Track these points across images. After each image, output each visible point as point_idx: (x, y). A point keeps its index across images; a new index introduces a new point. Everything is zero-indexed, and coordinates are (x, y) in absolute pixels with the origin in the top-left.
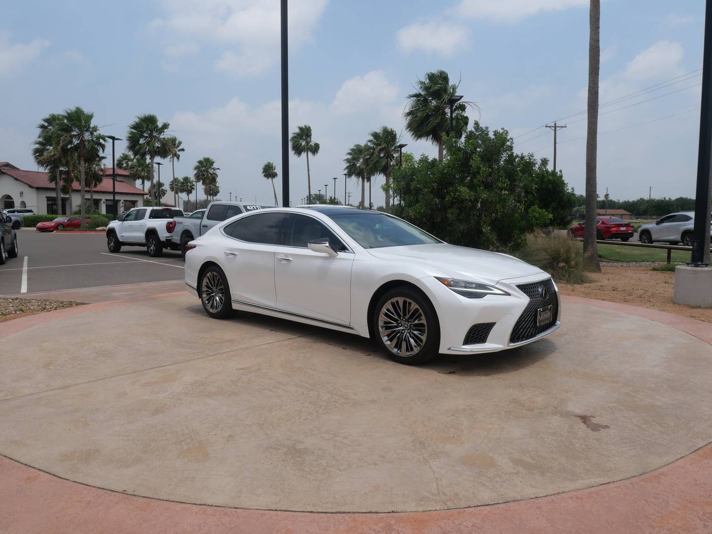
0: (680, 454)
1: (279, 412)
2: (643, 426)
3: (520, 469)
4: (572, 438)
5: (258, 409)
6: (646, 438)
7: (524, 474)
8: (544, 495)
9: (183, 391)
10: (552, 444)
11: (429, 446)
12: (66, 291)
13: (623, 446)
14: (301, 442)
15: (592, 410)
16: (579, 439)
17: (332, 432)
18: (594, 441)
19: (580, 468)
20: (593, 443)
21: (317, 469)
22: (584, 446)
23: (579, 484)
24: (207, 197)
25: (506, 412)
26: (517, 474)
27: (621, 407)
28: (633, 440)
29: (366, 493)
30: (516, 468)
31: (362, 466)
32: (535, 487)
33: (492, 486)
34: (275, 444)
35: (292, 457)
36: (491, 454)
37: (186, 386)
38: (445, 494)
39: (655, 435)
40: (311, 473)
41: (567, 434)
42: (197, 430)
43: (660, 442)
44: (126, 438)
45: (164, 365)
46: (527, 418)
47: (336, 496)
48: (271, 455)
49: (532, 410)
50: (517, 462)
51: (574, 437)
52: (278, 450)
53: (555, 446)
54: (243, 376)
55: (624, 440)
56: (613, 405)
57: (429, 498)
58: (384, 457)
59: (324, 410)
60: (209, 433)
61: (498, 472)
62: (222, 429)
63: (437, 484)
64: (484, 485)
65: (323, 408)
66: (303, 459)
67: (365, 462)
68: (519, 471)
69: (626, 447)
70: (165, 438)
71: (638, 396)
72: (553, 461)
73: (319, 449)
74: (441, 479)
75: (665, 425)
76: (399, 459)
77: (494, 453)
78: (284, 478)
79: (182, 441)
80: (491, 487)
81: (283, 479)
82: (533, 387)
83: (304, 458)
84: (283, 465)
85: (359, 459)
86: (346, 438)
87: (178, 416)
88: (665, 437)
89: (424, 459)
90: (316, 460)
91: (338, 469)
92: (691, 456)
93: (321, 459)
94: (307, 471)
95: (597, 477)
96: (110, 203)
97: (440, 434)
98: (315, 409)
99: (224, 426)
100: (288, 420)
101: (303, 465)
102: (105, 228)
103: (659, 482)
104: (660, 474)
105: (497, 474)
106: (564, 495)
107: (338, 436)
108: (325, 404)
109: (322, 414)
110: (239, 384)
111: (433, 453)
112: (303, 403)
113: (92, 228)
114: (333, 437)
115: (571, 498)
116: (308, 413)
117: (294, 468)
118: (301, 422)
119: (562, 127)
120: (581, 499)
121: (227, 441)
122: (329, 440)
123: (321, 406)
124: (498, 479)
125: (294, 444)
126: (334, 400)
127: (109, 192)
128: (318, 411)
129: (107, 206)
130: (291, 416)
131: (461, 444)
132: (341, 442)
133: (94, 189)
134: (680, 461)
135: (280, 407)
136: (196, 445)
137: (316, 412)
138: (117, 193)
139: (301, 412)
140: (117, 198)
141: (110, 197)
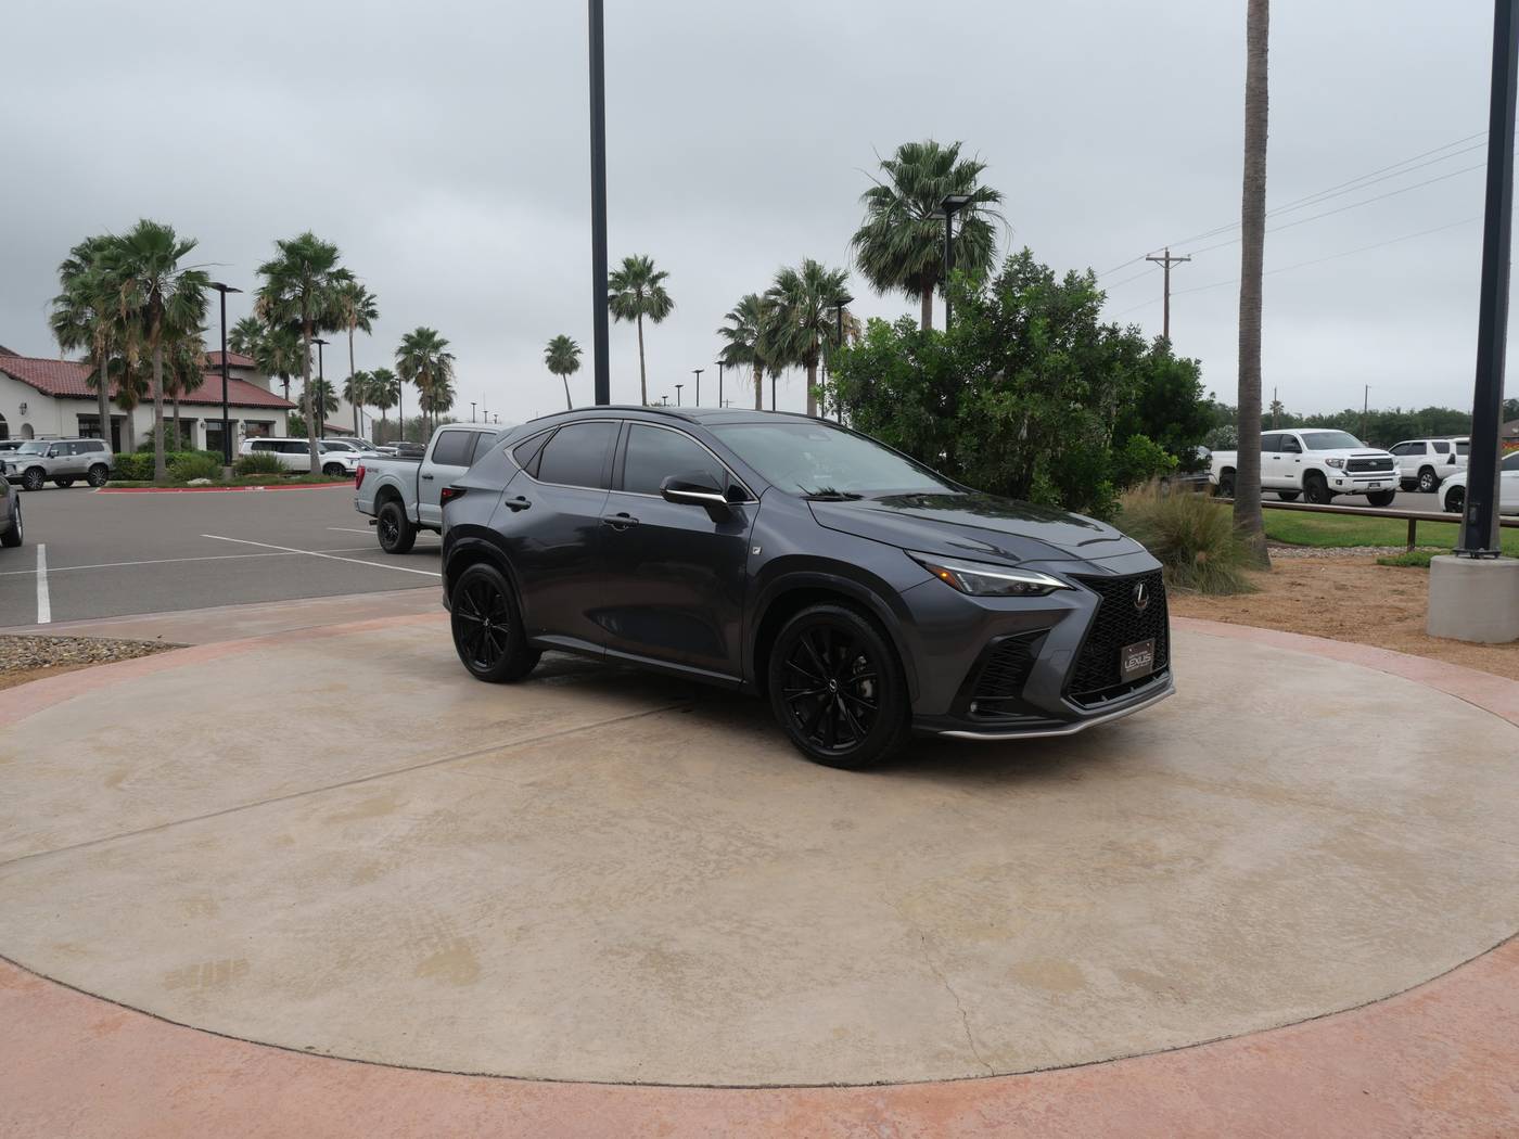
0: (1464, 954)
1: (619, 877)
2: (1383, 898)
3: (1136, 989)
4: (1239, 923)
5: (575, 869)
6: (1391, 923)
7: (1144, 1000)
8: (1190, 1044)
9: (413, 834)
10: (1199, 936)
11: (941, 944)
13: (1346, 938)
14: (673, 940)
15: (1275, 864)
16: (1253, 926)
17: (736, 918)
18: (1286, 930)
19: (1261, 987)
20: (1283, 933)
21: (711, 995)
22: (1264, 941)
23: (1262, 1018)
24: (425, 413)
25: (1096, 870)
26: (1129, 1000)
27: (1335, 857)
28: (1364, 927)
29: (819, 1045)
30: (1126, 987)
31: (806, 990)
32: (1169, 1027)
33: (1081, 1026)
34: (619, 945)
35: (657, 972)
36: (1072, 961)
37: (416, 822)
38: (984, 1045)
39: (1409, 914)
40: (702, 1003)
42: (449, 916)
43: (1421, 930)
44: (300, 936)
45: (367, 777)
46: (1141, 882)
48: (613, 968)
49: (1150, 865)
50: (1129, 975)
51: (1242, 922)
52: (625, 956)
53: (1205, 940)
54: (536, 800)
55: (1348, 927)
56: (1318, 852)
57: (951, 1053)
58: (850, 969)
59: (715, 870)
60: (475, 921)
61: (1090, 996)
62: (504, 914)
63: (966, 1023)
64: (1063, 1024)
65: (712, 866)
66: (679, 974)
67: (813, 980)
68: (1134, 994)
70: (383, 934)
71: (1369, 834)
72: (1204, 973)
73: (714, 954)
74: (973, 1013)
75: (1430, 895)
76: (882, 972)
77: (1078, 958)
78: (643, 1015)
79: (421, 940)
80: (1078, 1028)
81: (643, 1018)
82: (1149, 816)
83: (682, 972)
84: (639, 989)
85: (799, 975)
86: (765, 930)
87: (407, 888)
88: (1431, 919)
89: (935, 971)
90: (707, 978)
91: (756, 994)
92: (1488, 958)
93: (718, 975)
94: (690, 1001)
95: (1295, 1004)
96: (215, 427)
97: (963, 919)
98: (695, 869)
99: (507, 908)
100: (640, 893)
101: (682, 987)
102: (207, 481)
103: (1425, 1014)
104: (1426, 997)
105: (1089, 1002)
106: (1230, 1042)
107: (749, 926)
108: (715, 857)
109: (710, 879)
110: (529, 818)
111: (952, 958)
112: (668, 857)
113: (180, 480)
114: (738, 928)
115: (1246, 1049)
116: (682, 877)
117: (662, 995)
118: (667, 896)
119: (1181, 260)
120: (1266, 1051)
121: (517, 938)
122: (730, 933)
123: (707, 863)
124: (1091, 1011)
125: (658, 944)
126: (732, 848)
127: (214, 404)
128: (702, 872)
129: (209, 434)
130: (645, 884)
131: (1009, 938)
132: (757, 938)
133: (182, 397)
134: (1465, 969)
135: (621, 866)
136: (452, 948)
137: (698, 876)
138: (231, 405)
139: (667, 876)
140: (231, 414)
141: (215, 414)
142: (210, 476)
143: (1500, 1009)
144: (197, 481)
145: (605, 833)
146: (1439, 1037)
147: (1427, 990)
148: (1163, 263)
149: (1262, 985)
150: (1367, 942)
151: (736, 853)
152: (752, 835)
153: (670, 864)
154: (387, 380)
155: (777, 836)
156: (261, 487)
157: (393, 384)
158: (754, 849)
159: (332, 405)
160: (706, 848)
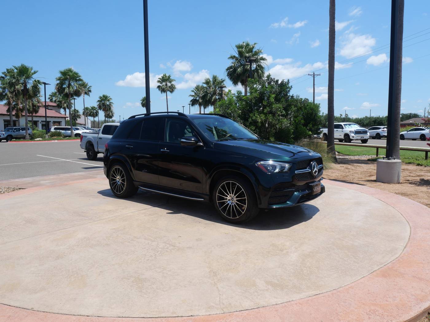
0: (363, 275)
2: (345, 259)
3: (270, 287)
7: (272, 290)
8: (281, 303)
9: (76, 244)
11: (218, 274)
12: (12, 180)
13: (332, 271)
14: (143, 274)
20: (315, 270)
24: (105, 119)
25: (267, 252)
28: (337, 267)
29: (177, 305)
30: (267, 287)
31: (177, 288)
32: (276, 298)
34: (127, 276)
35: (136, 284)
36: (254, 279)
37: (78, 241)
38: (223, 304)
39: (351, 263)
40: (147, 293)
41: (301, 265)
42: (81, 269)
43: (353, 268)
47: (159, 307)
48: (124, 283)
50: (269, 283)
52: (128, 280)
54: (114, 234)
55: (333, 268)
56: (330, 246)
57: (214, 307)
59: (160, 254)
61: (256, 289)
63: (220, 298)
65: (159, 252)
67: (180, 286)
69: (333, 271)
70: (61, 274)
72: (290, 282)
73: (153, 278)
74: (222, 295)
75: (358, 258)
76: (200, 283)
77: (256, 278)
78: (129, 297)
79: (71, 276)
80: (251, 299)
83: (143, 284)
84: (130, 289)
86: (169, 271)
87: (71, 260)
88: (356, 265)
89: (215, 282)
90: (150, 285)
92: (369, 276)
93: (153, 285)
94: (144, 292)
96: (44, 123)
97: (226, 267)
98: (154, 253)
99: (98, 266)
100: (137, 261)
101: (142, 288)
102: (41, 139)
103: (348, 293)
104: (349, 288)
105: (256, 291)
106: (292, 302)
107: (166, 270)
108: (160, 250)
109: (158, 256)
110: (111, 239)
111: (220, 279)
112: (147, 250)
113: (33, 139)
114: (162, 271)
115: (296, 304)
117: (136, 291)
118: (144, 262)
120: (302, 304)
122: (160, 272)
123: (158, 252)
124: (256, 293)
125: (139, 276)
126: (166, 247)
127: (44, 117)
128: (156, 254)
129: (43, 125)
130: (139, 258)
131: (238, 272)
132: (167, 274)
133: (34, 115)
134: (362, 279)
135: (133, 253)
136: (80, 278)
137: (155, 255)
138: (48, 117)
139: (146, 255)
140: (48, 119)
141: (44, 119)
142: (42, 138)
143: (369, 291)
144: (38, 139)
145: (131, 243)
146: (350, 299)
147: (349, 286)
149: (305, 285)
150: (337, 272)
151: (167, 248)
152: (173, 243)
153: (148, 252)
154: (95, 110)
155: (179, 243)
156: (56, 141)
157: (96, 111)
158: (172, 247)
159: (79, 116)
160: (159, 247)
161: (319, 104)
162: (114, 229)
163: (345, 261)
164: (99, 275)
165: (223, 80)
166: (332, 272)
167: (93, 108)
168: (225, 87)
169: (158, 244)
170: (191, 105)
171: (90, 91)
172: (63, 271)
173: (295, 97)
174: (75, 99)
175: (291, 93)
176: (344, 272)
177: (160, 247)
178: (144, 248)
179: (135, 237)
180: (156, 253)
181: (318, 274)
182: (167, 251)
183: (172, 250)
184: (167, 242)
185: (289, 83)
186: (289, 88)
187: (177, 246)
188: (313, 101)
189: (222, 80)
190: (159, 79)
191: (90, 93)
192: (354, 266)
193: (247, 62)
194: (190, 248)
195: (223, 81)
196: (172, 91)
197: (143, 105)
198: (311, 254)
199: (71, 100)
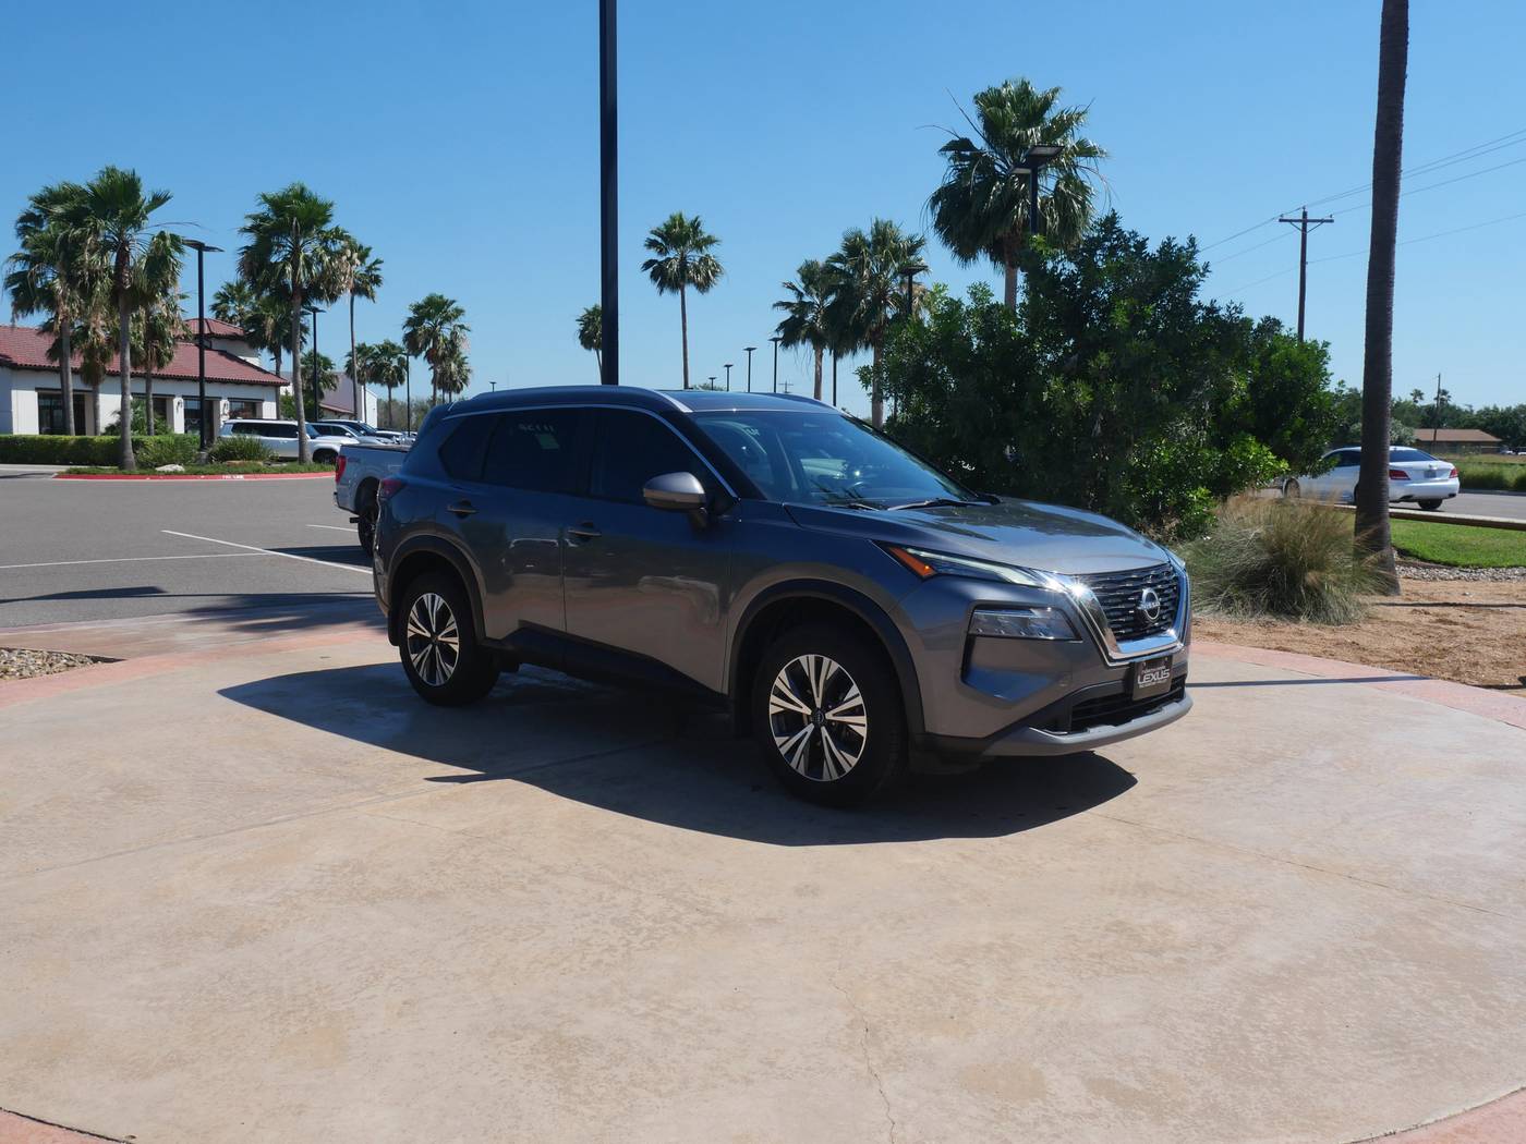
1: (534, 944)
2: (1435, 1004)
3: (1104, 1104)
4: (1250, 1028)
5: (486, 934)
6: (1436, 1035)
7: (1112, 1116)
9: (311, 888)
10: (1197, 1042)
11: (887, 1039)
12: (66, 628)
13: (1377, 1053)
14: (577, 1021)
15: (1313, 957)
16: (1265, 1032)
17: (655, 998)
18: (1303, 1039)
19: (1256, 1108)
20: (1300, 1042)
21: (603, 1090)
22: (1275, 1051)
24: (435, 393)
25: (1092, 955)
26: (1093, 1116)
27: (1387, 951)
28: (1404, 1039)
30: (1093, 1101)
31: (715, 1087)
34: (514, 1026)
35: (549, 1059)
36: (1036, 1065)
37: (319, 873)
39: (1463, 1027)
40: (590, 1099)
41: (1239, 1017)
42: (328, 986)
43: (1473, 1046)
44: (154, 1004)
45: (274, 819)
46: (1143, 972)
48: (500, 1052)
49: (1155, 951)
50: (1099, 1086)
51: (1253, 1026)
52: (517, 1039)
53: (1202, 1047)
54: (462, 851)
55: (1382, 1039)
56: (1368, 944)
58: (771, 1064)
59: (644, 941)
60: (356, 993)
61: (1047, 1110)
62: (391, 985)
63: (892, 1136)
65: (645, 933)
66: (574, 1064)
67: (726, 1075)
68: (1100, 1110)
69: (1383, 1055)
70: (248, 1005)
71: (1437, 923)
72: (1191, 1088)
73: (617, 1040)
74: (903, 1123)
75: (1495, 1003)
76: (808, 1069)
77: (1045, 1062)
78: (519, 1110)
79: (289, 1012)
81: (519, 1114)
82: (1173, 892)
83: (577, 1061)
84: (523, 1078)
85: (711, 1069)
86: (685, 1013)
87: (289, 950)
88: (1489, 1033)
89: (870, 1070)
90: (602, 1068)
91: (656, 1090)
93: (617, 1066)
94: (579, 1095)
95: (1294, 1132)
96: (195, 405)
97: (919, 1008)
98: (623, 938)
99: (398, 977)
100: (552, 965)
101: (573, 1079)
102: (180, 468)
104: (1457, 1131)
105: (1044, 1116)
107: (669, 1007)
108: (649, 924)
109: (638, 950)
110: (449, 872)
111: (895, 1056)
113: (148, 467)
114: (657, 1010)
116: (606, 947)
117: (548, 1087)
118: (583, 969)
119: (1322, 221)
121: (398, 1014)
122: (645, 1016)
123: (638, 931)
124: (1044, 1128)
125: (559, 1026)
126: (671, 914)
127: (193, 380)
128: (629, 942)
129: (187, 413)
130: (561, 953)
131: (968, 1034)
132: (674, 1023)
133: (155, 371)
134: (1516, 1098)
135: (537, 932)
136: (322, 1024)
137: (623, 946)
138: (211, 381)
139: (589, 945)
140: (210, 391)
141: (194, 390)
142: (182, 462)
144: (168, 468)
145: (531, 892)
147: (1459, 1123)
148: (1300, 225)
149: (1259, 1105)
150: (1403, 1058)
151: (675, 919)
152: (699, 899)
153: (596, 931)
154: (395, 355)
155: (727, 901)
156: (241, 477)
157: (400, 360)
158: (696, 916)
159: (330, 381)
160: (642, 913)
161: (1326, 344)
162: (464, 832)
163: (1440, 1013)
164: (400, 1014)
165: (918, 239)
166: (1376, 1056)
167: (388, 349)
168: (924, 268)
169: (640, 901)
170: (779, 343)
171: (377, 280)
172: (255, 992)
173: (1221, 313)
174: (315, 310)
175: (1203, 295)
176: (1432, 1061)
177: (648, 912)
178: (584, 915)
179: (547, 869)
180: (628, 937)
181: (1315, 1062)
182: (675, 932)
183: (698, 928)
184: (677, 895)
185: (1194, 252)
186: (1195, 270)
187: (716, 911)
188: (1296, 331)
189: (911, 239)
190: (652, 232)
191: (375, 287)
192: (1477, 1040)
193: (1017, 164)
194: (768, 921)
195: (914, 248)
196: (704, 286)
197: (587, 340)
198: (1284, 974)
199: (303, 313)
